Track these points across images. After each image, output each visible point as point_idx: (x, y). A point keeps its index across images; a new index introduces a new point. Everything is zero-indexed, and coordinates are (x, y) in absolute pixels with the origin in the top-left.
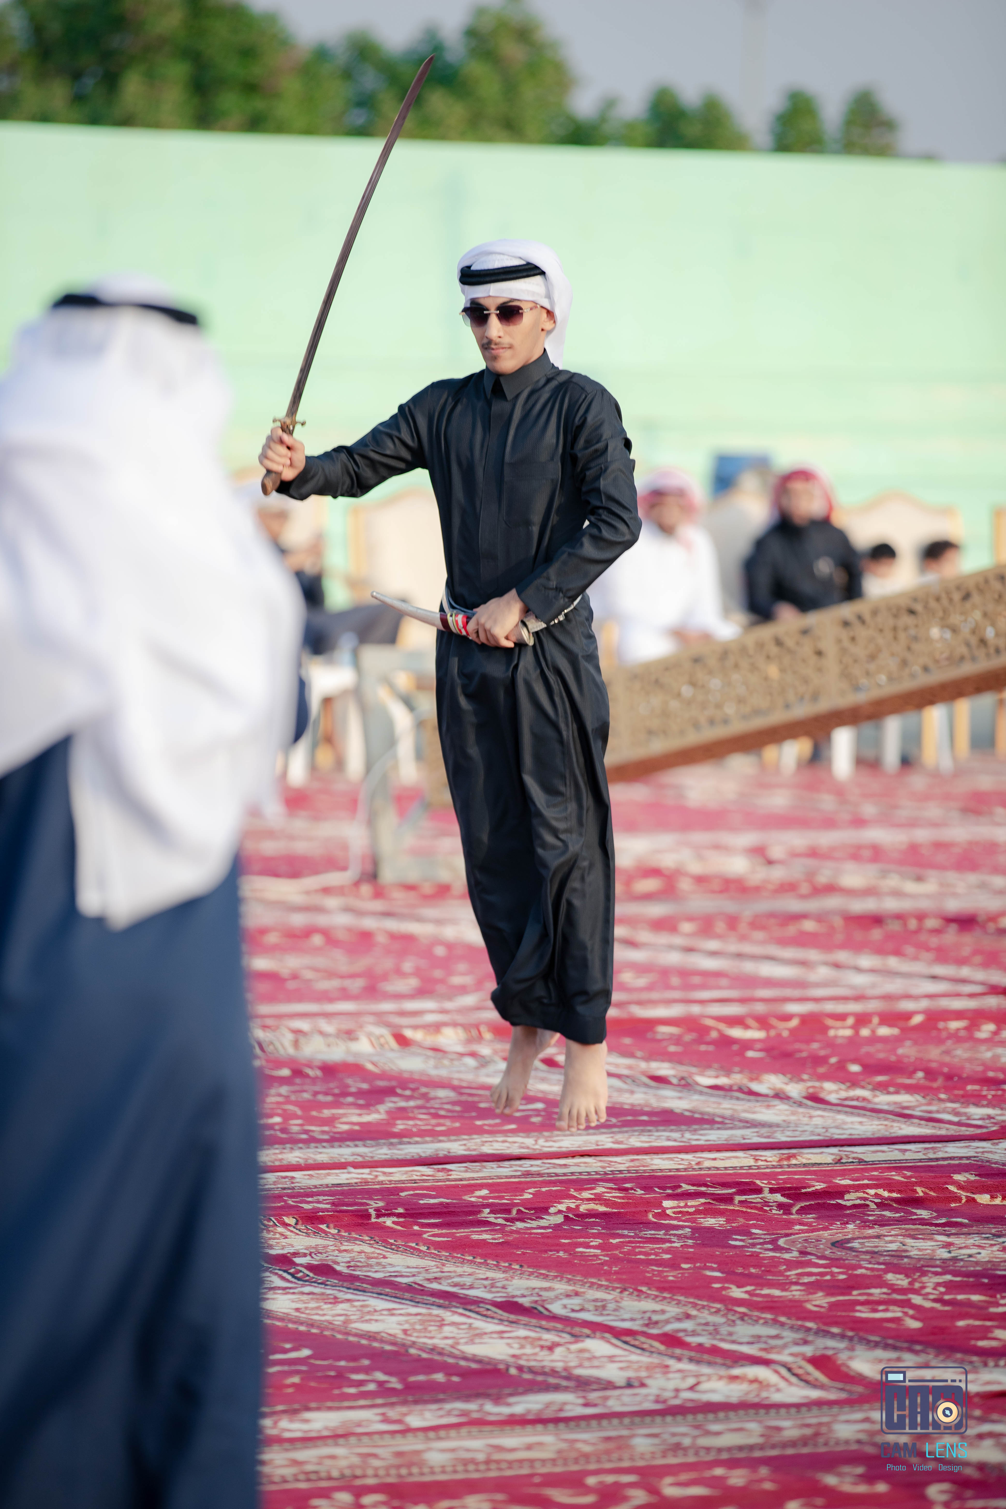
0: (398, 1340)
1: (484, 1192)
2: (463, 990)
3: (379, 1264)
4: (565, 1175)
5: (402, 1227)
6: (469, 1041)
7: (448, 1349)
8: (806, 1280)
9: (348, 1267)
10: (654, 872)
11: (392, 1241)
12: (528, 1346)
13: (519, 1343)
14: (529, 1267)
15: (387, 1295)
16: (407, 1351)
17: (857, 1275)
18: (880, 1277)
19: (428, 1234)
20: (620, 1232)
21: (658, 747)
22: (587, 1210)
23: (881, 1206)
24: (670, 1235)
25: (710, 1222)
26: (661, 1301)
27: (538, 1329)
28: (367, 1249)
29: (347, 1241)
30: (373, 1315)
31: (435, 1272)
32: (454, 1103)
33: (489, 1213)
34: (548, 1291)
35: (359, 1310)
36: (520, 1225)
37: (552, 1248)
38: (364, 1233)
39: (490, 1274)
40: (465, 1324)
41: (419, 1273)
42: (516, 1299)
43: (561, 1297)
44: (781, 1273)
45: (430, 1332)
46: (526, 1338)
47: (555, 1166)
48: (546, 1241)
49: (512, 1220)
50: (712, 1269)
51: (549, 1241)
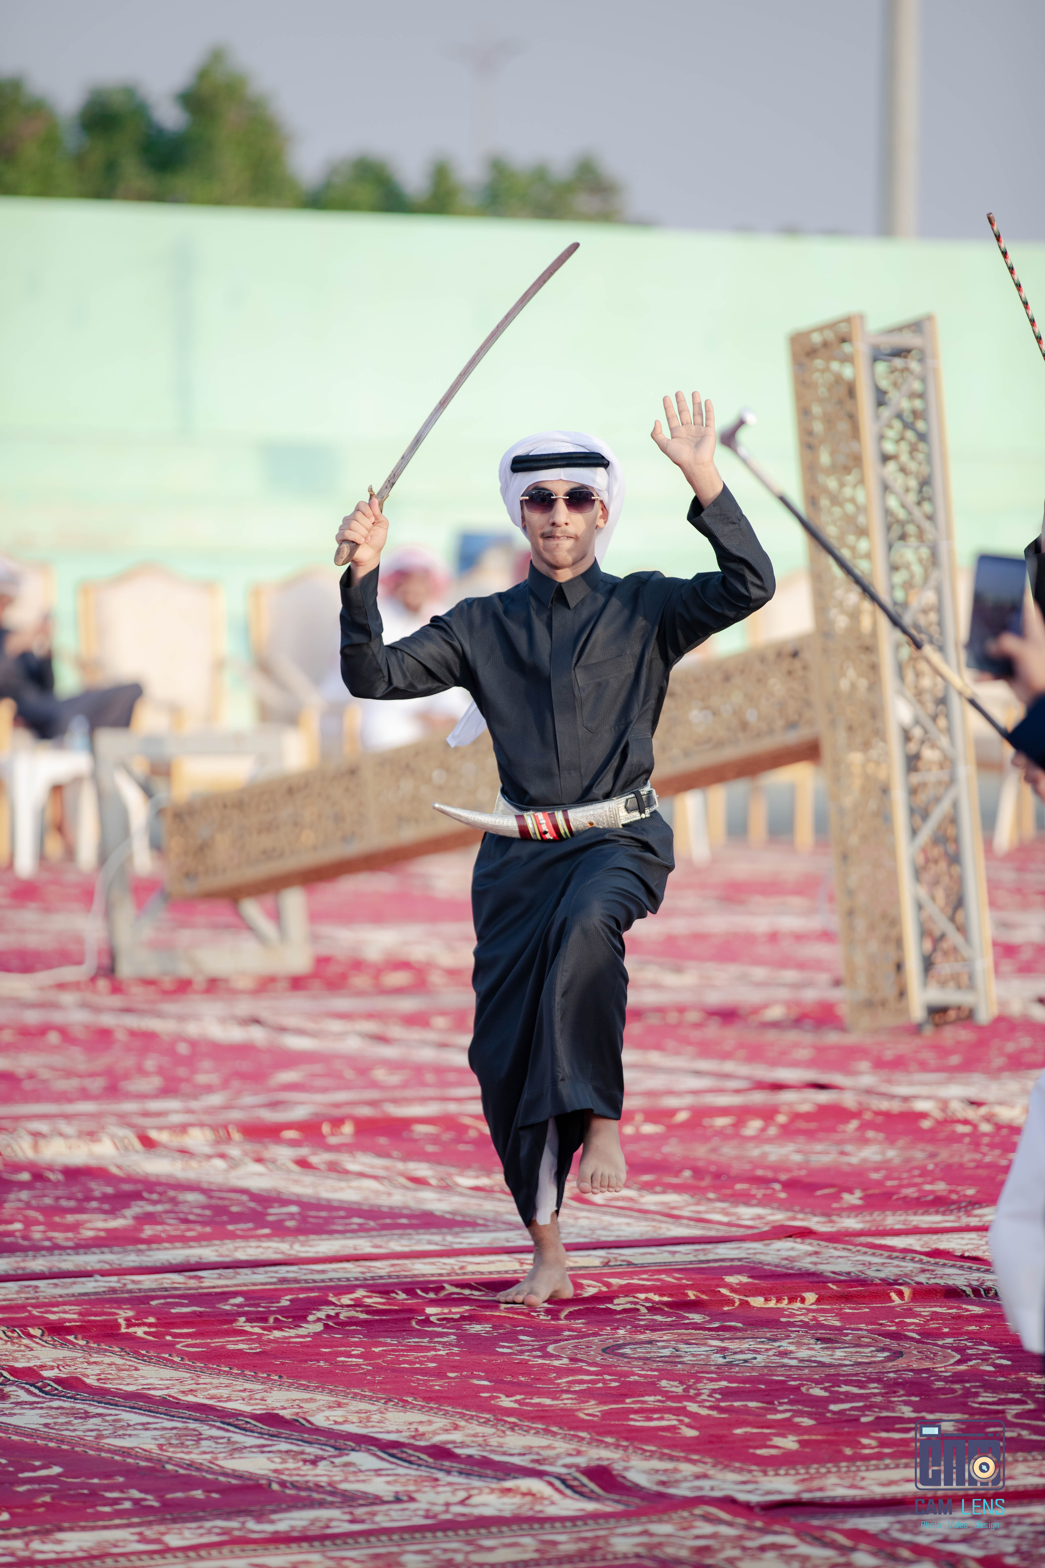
0: (154, 1455)
1: (239, 1300)
2: (209, 1089)
3: (131, 1376)
4: (323, 1281)
5: (154, 1337)
6: (218, 1142)
7: (206, 1463)
8: (577, 1388)
9: (98, 1380)
10: (404, 965)
11: (144, 1352)
12: (291, 1461)
13: (280, 1458)
14: (288, 1377)
15: (140, 1409)
16: (164, 1467)
17: (629, 1382)
18: (653, 1384)
19: (181, 1344)
20: (382, 1340)
21: (409, 834)
22: (347, 1317)
23: (653, 1310)
24: (435, 1342)
25: (476, 1328)
26: (427, 1411)
27: (300, 1443)
28: (119, 1361)
29: (96, 1353)
30: (126, 1430)
31: (189, 1385)
32: (204, 1207)
33: (245, 1322)
34: (309, 1402)
35: (111, 1425)
36: (277, 1334)
37: (313, 1358)
38: (114, 1344)
39: (248, 1386)
40: (224, 1438)
41: (173, 1385)
42: (275, 1412)
43: (324, 1409)
44: (551, 1382)
45: (187, 1446)
46: (287, 1452)
47: (313, 1272)
48: (306, 1350)
49: (270, 1329)
50: (480, 1378)
51: (309, 1350)
